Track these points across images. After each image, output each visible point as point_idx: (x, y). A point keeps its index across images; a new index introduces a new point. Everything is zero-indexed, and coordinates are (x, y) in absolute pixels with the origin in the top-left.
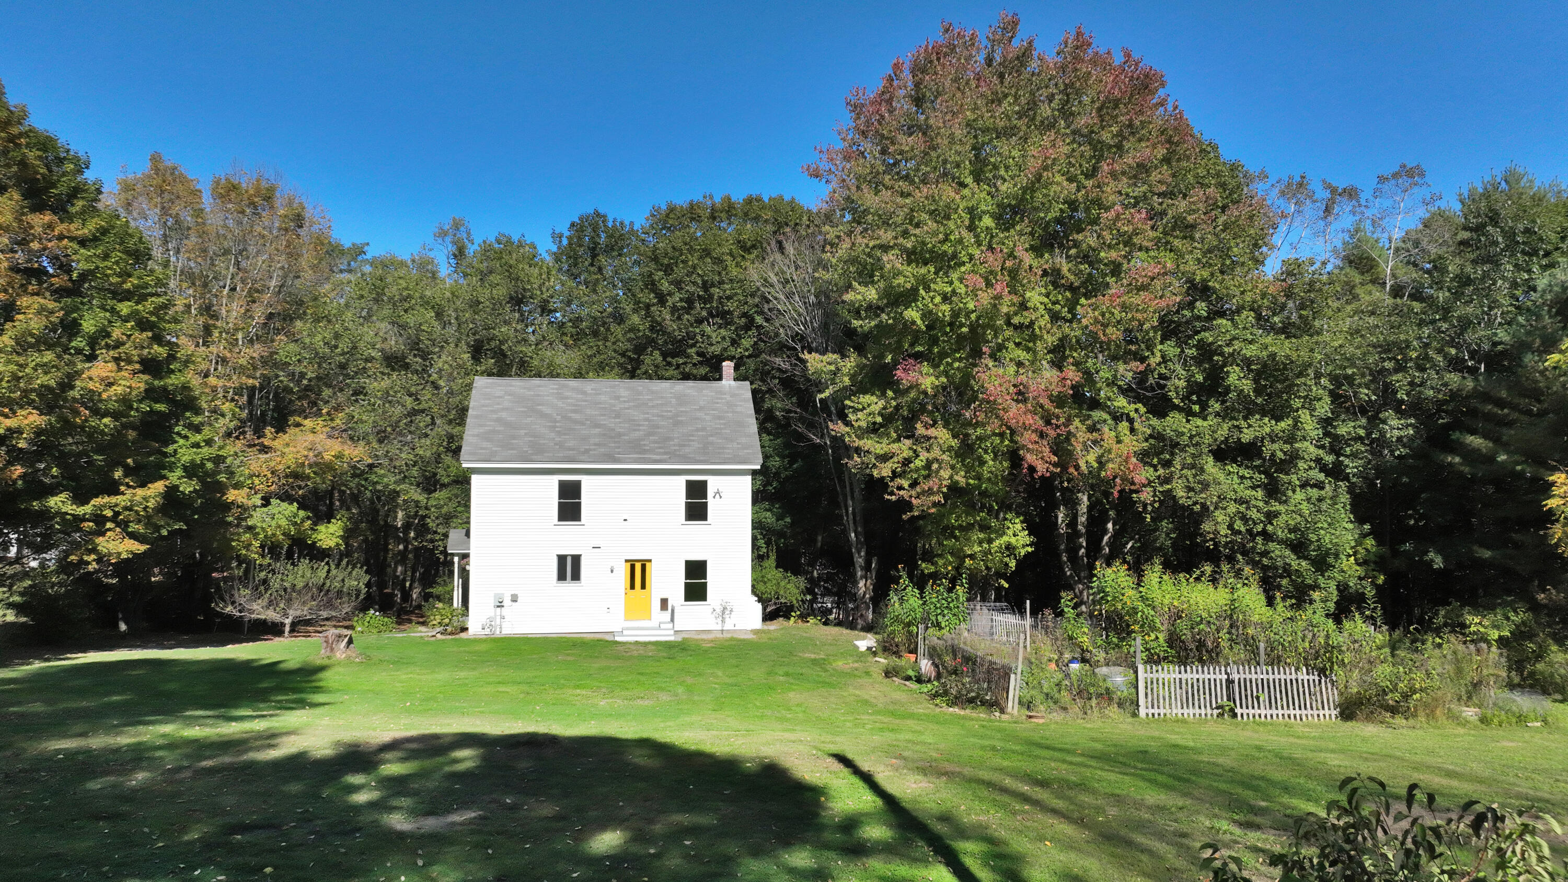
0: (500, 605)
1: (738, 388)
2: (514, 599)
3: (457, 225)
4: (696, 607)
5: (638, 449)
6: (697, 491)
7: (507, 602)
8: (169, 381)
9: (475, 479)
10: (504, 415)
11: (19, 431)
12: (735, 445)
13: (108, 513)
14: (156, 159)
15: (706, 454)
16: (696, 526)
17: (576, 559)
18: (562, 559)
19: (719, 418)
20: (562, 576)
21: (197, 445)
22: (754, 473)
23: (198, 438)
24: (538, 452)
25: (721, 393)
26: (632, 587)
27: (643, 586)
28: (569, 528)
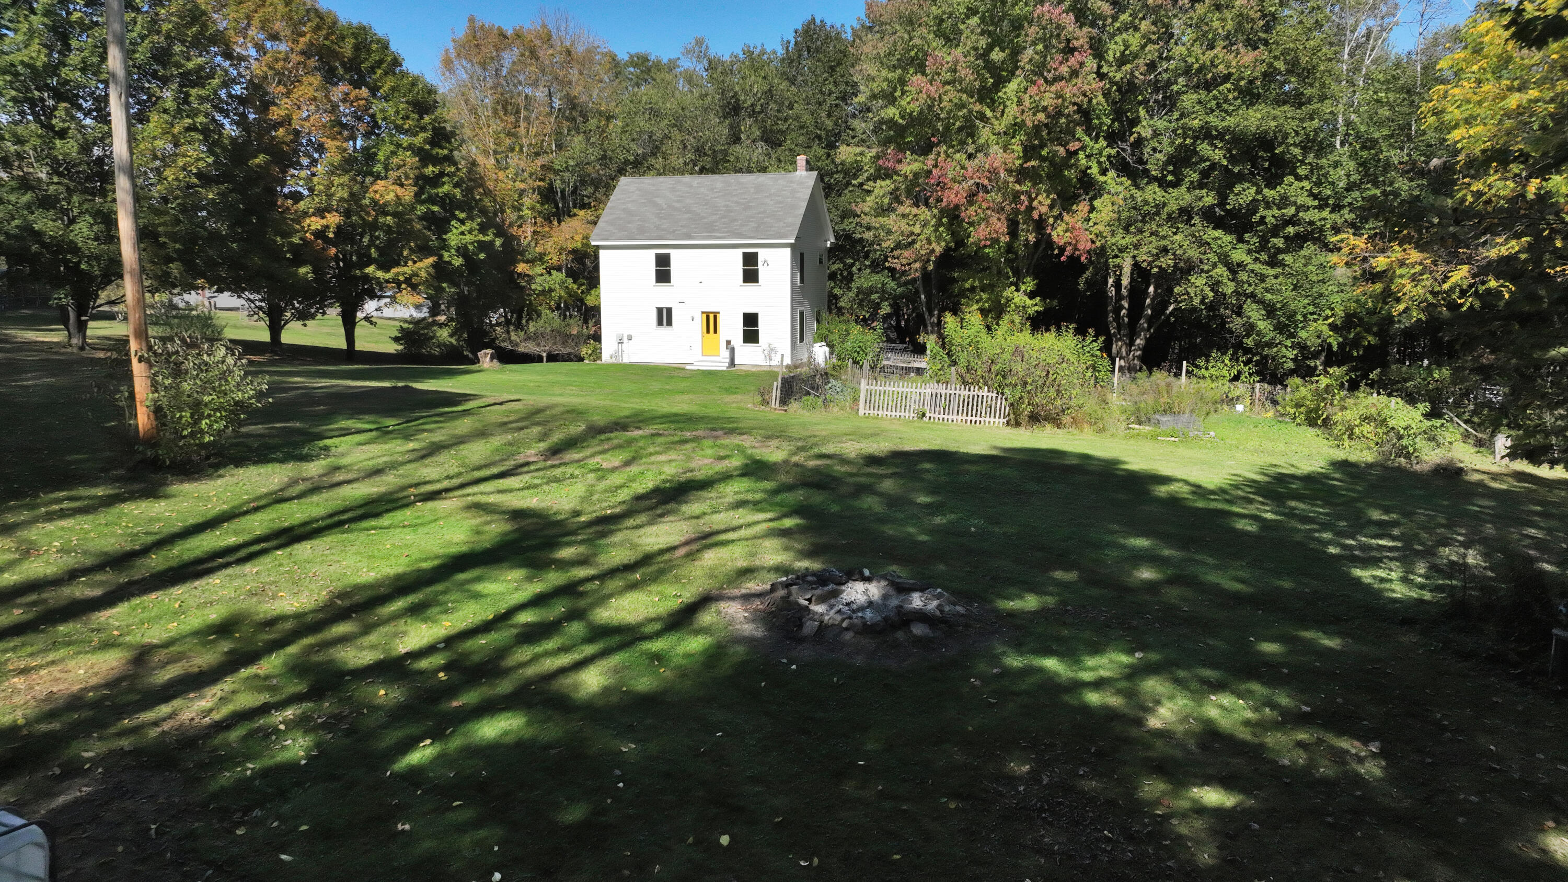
0: (621, 342)
1: (806, 177)
2: (630, 338)
3: (699, 42)
4: (751, 347)
5: (710, 230)
6: (750, 260)
7: (625, 340)
8: (440, 190)
9: (603, 254)
10: (629, 205)
11: (327, 227)
12: (782, 224)
13: (401, 278)
14: (472, 20)
15: (756, 234)
16: (751, 287)
17: (669, 310)
18: (660, 311)
19: (780, 202)
20: (660, 323)
21: (462, 233)
22: (791, 246)
23: (463, 228)
24: (642, 232)
25: (792, 182)
26: (708, 331)
27: (715, 332)
28: (663, 287)
